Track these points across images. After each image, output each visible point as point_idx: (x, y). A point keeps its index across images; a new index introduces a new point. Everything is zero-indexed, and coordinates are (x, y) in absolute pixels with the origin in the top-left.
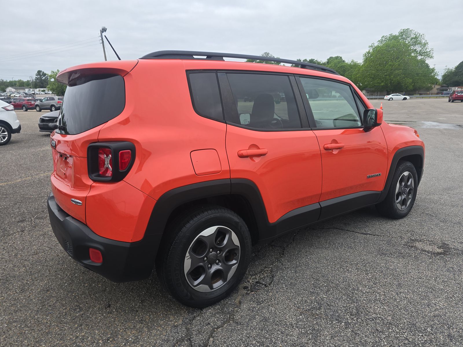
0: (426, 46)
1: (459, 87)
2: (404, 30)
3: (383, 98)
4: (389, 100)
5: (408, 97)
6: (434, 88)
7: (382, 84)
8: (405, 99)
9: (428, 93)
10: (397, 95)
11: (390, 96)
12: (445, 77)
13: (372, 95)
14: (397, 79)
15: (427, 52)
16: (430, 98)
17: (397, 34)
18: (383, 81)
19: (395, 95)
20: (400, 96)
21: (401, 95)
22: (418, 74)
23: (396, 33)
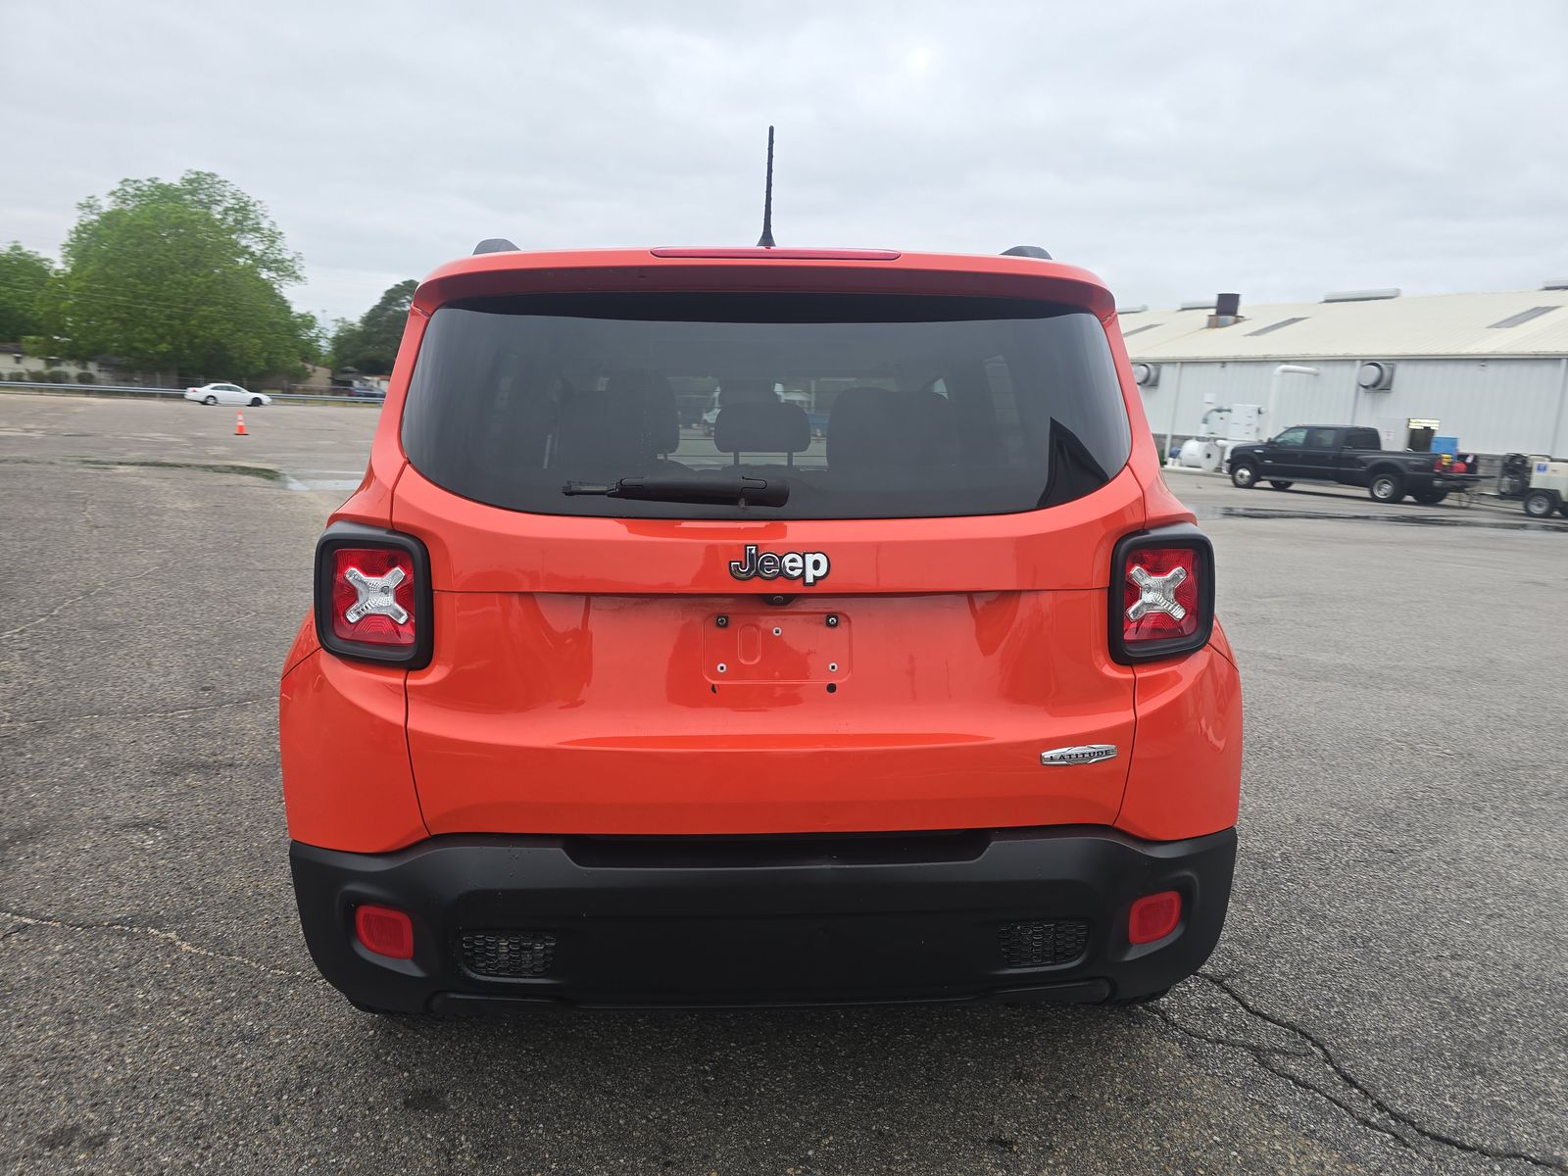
0: (278, 242)
1: (383, 376)
2: (197, 173)
3: (181, 397)
4: (204, 403)
5: (264, 397)
6: (313, 374)
7: (164, 347)
8: (256, 402)
9: (300, 387)
10: (229, 389)
11: (206, 391)
12: (338, 342)
13: (127, 381)
14: (213, 335)
15: (282, 261)
16: (326, 405)
17: (177, 182)
18: (162, 338)
19: (222, 388)
20: (239, 391)
21: (244, 390)
22: (272, 325)
23: (172, 178)
